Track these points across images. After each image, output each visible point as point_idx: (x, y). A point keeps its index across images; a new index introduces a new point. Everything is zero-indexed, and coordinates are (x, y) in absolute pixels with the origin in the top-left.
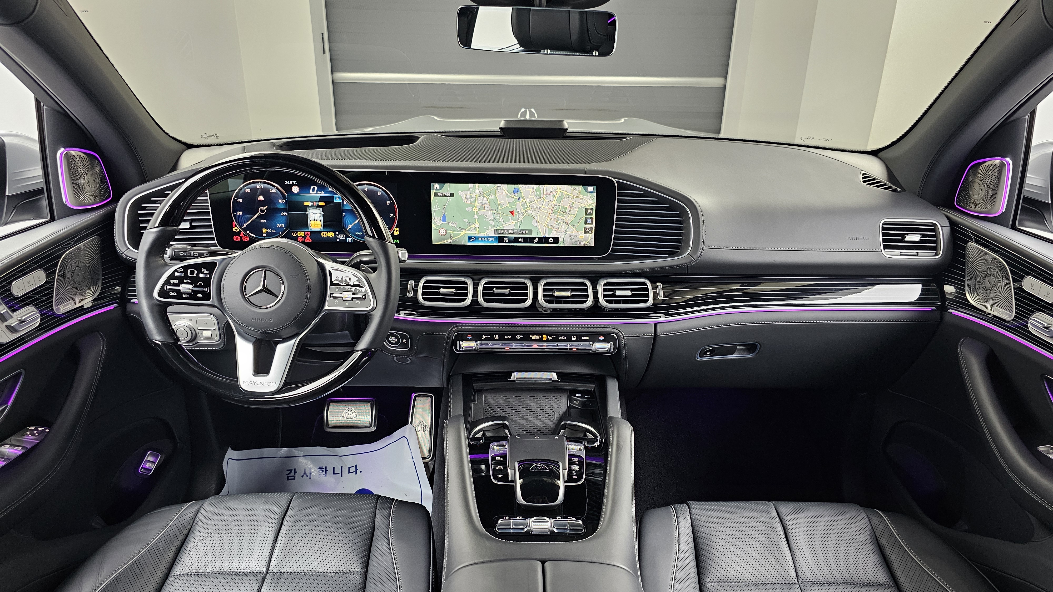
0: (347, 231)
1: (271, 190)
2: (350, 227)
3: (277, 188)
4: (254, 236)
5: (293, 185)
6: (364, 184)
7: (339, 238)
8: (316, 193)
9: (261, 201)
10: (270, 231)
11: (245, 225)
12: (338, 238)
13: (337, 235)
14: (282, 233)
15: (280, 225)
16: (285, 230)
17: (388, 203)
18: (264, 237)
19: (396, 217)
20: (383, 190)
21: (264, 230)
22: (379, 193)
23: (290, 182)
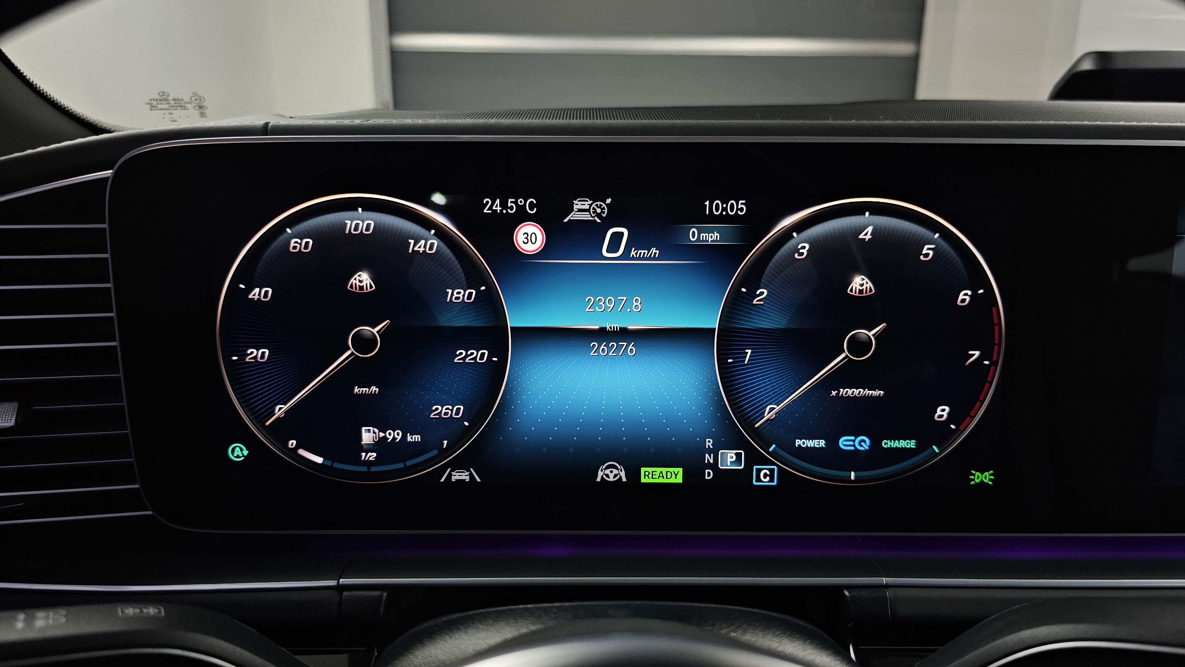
0: (756, 433)
1: (412, 242)
2: (770, 412)
3: (441, 233)
4: (319, 460)
5: (522, 217)
6: (858, 210)
7: (714, 466)
8: (626, 255)
9: (361, 296)
10: (394, 435)
11: (280, 410)
12: (709, 466)
13: (710, 452)
14: (452, 448)
15: (443, 410)
16: (468, 432)
17: (964, 296)
18: (368, 463)
19: (994, 364)
20: (946, 234)
21: (368, 436)
22: (927, 250)
23: (504, 205)
